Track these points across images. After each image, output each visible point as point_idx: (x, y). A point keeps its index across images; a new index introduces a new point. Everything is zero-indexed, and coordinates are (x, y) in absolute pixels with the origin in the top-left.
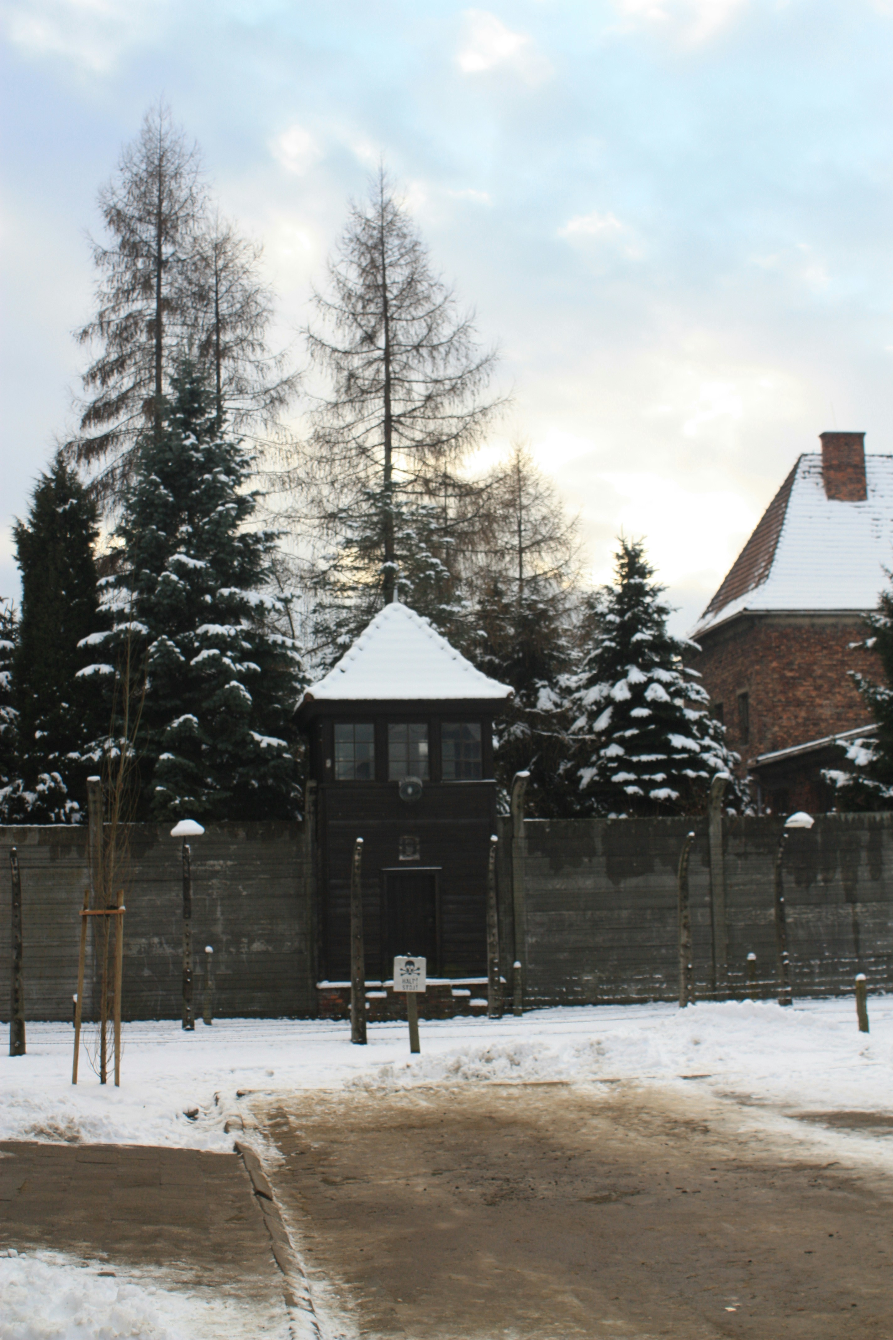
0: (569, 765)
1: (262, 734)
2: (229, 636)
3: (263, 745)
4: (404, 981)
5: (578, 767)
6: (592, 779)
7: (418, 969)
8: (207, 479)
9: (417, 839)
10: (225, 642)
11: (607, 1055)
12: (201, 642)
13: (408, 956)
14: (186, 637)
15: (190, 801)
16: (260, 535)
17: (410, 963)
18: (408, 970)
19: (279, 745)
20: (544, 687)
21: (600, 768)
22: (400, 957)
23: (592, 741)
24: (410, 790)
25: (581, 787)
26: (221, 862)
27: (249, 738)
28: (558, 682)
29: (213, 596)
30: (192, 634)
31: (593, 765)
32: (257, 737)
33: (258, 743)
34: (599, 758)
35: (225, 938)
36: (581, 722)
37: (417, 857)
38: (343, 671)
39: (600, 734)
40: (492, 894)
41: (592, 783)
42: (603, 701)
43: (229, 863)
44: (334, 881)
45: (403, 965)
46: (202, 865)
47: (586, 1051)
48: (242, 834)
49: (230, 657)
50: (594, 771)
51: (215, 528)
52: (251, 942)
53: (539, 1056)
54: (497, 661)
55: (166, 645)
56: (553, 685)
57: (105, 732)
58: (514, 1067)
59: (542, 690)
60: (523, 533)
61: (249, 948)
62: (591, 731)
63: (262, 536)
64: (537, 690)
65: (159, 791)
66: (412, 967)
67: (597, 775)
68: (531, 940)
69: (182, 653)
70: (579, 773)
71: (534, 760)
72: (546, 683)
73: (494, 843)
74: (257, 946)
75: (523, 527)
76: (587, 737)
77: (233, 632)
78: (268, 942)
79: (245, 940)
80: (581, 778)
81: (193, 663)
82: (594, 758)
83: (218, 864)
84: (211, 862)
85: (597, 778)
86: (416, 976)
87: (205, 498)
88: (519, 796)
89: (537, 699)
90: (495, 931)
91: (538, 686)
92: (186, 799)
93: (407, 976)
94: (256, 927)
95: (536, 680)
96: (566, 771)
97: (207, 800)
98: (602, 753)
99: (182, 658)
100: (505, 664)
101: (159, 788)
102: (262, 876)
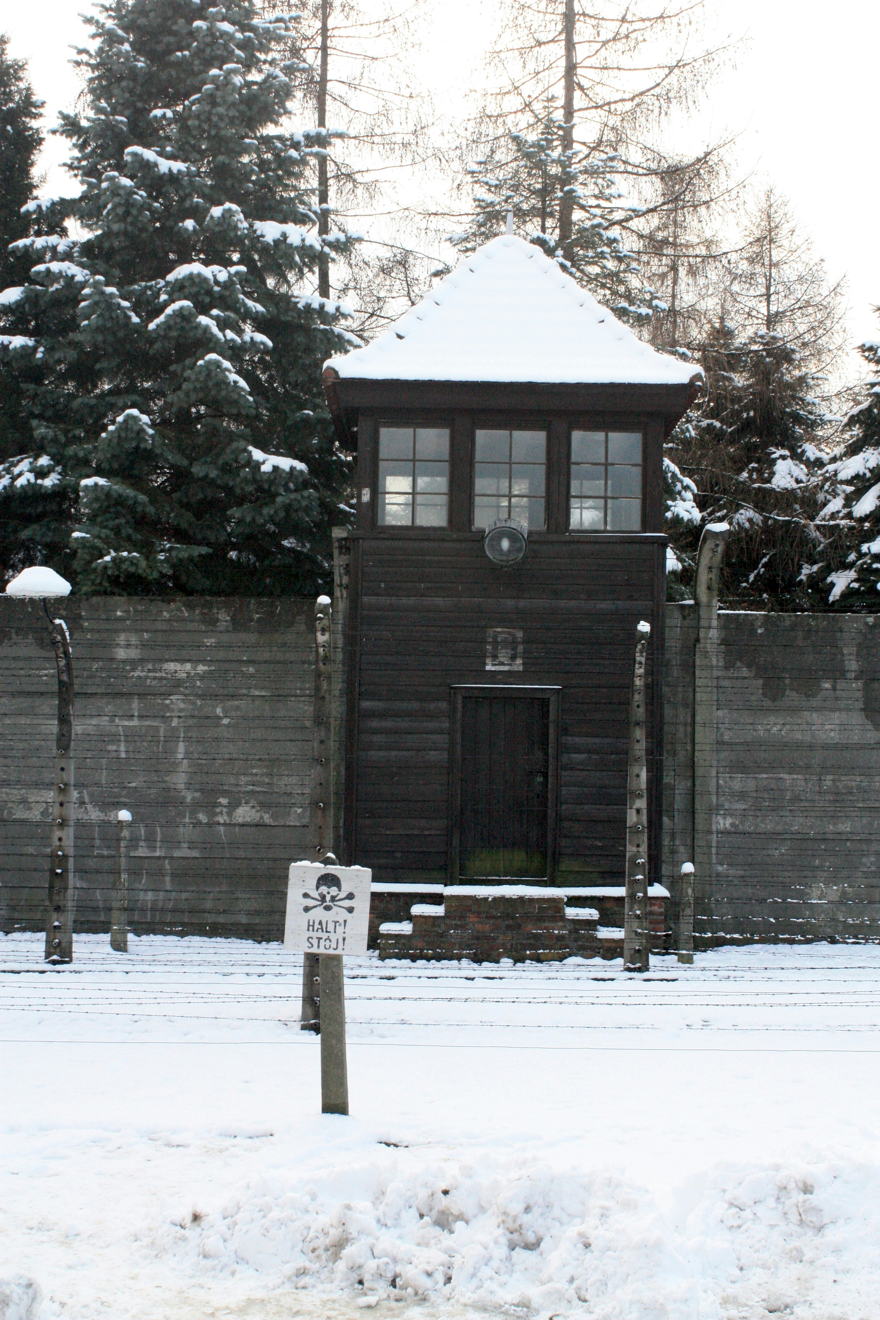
0: (815, 568)
1: (265, 450)
2: (217, 282)
3: (266, 468)
4: (310, 926)
5: (828, 570)
6: (848, 587)
7: (350, 896)
8: (199, 29)
9: (520, 634)
10: (209, 292)
11: (832, 1235)
12: (170, 294)
13: (327, 862)
14: (150, 288)
15: (132, 561)
16: (299, 137)
17: (329, 880)
18: (323, 898)
19: (292, 468)
20: (783, 458)
21: (861, 571)
22: (306, 863)
23: (851, 528)
24: (505, 544)
25: (831, 599)
26: (188, 666)
27: (244, 456)
28: (804, 452)
29: (199, 221)
30: (162, 283)
31: (850, 566)
32: (257, 454)
33: (258, 465)
34: (861, 555)
35: (189, 797)
36: (836, 504)
37: (518, 665)
38: (400, 337)
39: (862, 520)
40: (639, 734)
41: (848, 593)
42: (868, 475)
43: (201, 668)
44: (366, 704)
45: (310, 887)
46: (154, 670)
47: (760, 1210)
48: (224, 617)
49: (216, 318)
50: (852, 574)
51: (207, 108)
52: (233, 806)
53: (597, 1235)
54: (718, 424)
55: (103, 293)
56: (798, 457)
57: (22, 450)
58: (520, 1254)
59: (780, 462)
60: (773, 298)
61: (230, 814)
62: (849, 516)
63: (302, 139)
64: (774, 461)
65: (77, 539)
66: (334, 891)
67: (855, 580)
68: (723, 823)
69: (136, 308)
70: (829, 580)
71: (765, 560)
72: (786, 453)
73: (643, 635)
74: (244, 813)
75: (772, 289)
76: (843, 522)
77: (223, 276)
78: (263, 806)
79: (223, 801)
80: (832, 585)
81: (152, 326)
82: (852, 557)
83: (182, 669)
84: (172, 666)
85: (855, 585)
86: (345, 914)
87: (197, 62)
88: (710, 568)
89: (772, 474)
90: (641, 803)
91: (773, 456)
92: (125, 554)
93: (318, 914)
94: (243, 779)
95: (773, 449)
96: (810, 576)
97: (167, 560)
98: (864, 548)
99: (135, 319)
100: (729, 430)
101: (76, 534)
102: (257, 693)
